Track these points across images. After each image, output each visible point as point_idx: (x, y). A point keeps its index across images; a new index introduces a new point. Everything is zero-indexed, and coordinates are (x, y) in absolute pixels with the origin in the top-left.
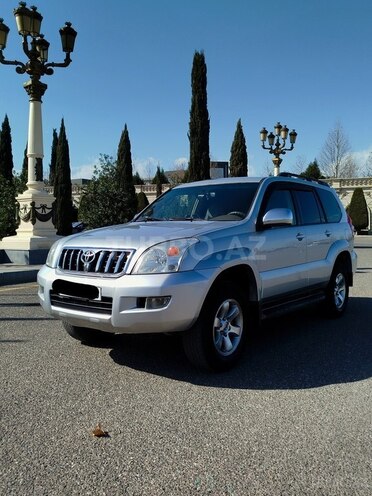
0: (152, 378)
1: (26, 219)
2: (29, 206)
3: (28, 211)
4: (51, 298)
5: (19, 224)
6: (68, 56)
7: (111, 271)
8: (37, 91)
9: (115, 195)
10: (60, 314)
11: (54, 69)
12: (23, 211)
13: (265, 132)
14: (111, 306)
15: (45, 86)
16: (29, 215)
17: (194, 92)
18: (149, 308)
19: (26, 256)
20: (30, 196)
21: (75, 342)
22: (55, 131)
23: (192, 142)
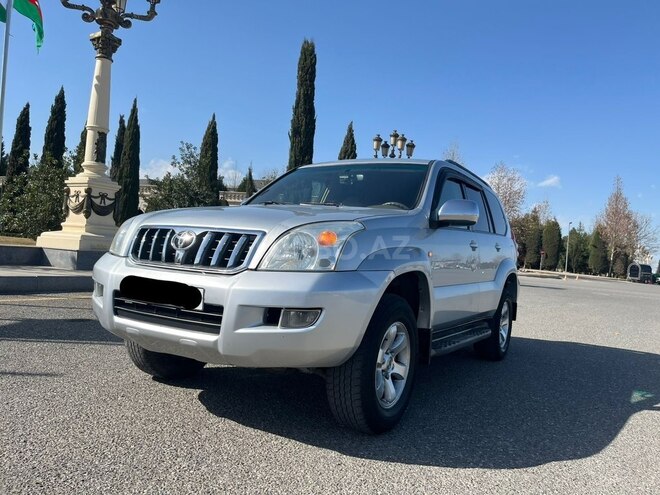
0: (275, 441)
1: (77, 210)
2: (83, 193)
3: (81, 199)
4: (116, 303)
5: (66, 216)
6: (153, 7)
7: (222, 263)
8: (107, 47)
9: (196, 194)
10: (129, 330)
11: (133, 21)
12: (73, 199)
13: (379, 140)
14: (219, 320)
15: (119, 42)
16: (82, 205)
17: (300, 85)
18: (285, 325)
19: (73, 259)
20: (86, 180)
21: (143, 377)
22: (122, 118)
23: (293, 143)
